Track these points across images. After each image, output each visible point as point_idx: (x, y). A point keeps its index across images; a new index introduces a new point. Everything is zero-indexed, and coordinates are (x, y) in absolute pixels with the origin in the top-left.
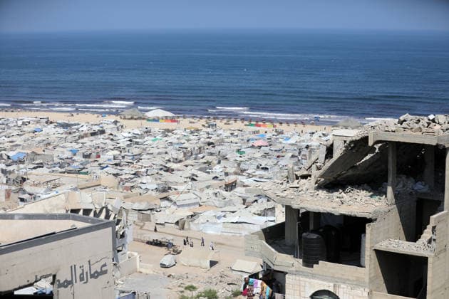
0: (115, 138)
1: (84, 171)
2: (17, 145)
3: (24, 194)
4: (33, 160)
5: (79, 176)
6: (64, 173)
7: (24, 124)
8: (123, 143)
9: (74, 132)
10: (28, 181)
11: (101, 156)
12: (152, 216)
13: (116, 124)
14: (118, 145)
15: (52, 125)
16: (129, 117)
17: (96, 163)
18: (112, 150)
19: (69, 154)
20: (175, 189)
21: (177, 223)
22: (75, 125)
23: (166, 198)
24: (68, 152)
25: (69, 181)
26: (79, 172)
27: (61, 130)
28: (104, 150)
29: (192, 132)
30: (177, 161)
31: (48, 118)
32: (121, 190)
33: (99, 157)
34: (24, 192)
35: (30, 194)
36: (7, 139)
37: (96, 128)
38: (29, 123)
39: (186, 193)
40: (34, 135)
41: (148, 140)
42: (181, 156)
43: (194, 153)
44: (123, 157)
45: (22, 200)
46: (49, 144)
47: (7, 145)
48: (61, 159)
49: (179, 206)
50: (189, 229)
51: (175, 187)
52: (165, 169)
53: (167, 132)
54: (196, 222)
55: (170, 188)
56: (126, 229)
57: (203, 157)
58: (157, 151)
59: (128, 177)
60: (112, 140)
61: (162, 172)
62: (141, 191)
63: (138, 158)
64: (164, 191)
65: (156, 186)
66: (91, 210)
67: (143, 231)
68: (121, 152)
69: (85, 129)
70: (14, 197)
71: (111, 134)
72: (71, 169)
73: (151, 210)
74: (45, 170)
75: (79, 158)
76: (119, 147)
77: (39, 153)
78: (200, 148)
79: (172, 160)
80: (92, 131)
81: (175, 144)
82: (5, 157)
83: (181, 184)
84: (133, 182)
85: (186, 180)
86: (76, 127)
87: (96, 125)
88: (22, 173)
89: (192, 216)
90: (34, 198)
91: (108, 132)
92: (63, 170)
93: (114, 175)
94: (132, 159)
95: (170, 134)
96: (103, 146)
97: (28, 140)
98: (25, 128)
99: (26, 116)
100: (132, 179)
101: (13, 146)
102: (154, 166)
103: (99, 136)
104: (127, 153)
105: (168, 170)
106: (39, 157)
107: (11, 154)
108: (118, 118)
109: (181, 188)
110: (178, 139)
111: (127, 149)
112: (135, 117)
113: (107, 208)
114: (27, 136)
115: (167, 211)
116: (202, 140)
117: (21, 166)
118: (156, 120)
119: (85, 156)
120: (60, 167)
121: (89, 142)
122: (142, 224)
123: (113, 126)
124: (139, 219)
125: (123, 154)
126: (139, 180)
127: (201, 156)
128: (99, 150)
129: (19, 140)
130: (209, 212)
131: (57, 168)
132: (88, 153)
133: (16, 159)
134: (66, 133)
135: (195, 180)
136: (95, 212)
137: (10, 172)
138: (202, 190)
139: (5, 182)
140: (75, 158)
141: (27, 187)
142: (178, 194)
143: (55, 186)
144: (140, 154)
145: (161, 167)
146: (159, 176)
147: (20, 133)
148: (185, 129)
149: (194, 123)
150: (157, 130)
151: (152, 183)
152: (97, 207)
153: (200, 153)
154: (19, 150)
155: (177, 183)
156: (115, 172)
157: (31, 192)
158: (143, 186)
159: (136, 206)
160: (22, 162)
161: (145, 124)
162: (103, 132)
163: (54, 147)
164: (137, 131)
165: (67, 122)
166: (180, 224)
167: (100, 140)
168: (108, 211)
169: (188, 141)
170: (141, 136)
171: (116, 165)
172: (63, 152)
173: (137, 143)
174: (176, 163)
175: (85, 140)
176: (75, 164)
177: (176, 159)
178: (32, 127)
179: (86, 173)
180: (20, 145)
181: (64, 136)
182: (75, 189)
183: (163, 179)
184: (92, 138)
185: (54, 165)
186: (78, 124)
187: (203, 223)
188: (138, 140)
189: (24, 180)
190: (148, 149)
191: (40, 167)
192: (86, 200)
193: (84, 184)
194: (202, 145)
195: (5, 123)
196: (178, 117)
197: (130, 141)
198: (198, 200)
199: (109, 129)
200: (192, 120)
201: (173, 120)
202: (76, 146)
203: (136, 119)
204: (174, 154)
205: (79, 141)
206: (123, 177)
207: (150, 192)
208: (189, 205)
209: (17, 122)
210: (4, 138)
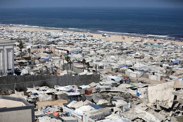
2: (178, 57)
10: (174, 73)
34: (169, 78)
45: (167, 81)
47: (174, 56)
70: (164, 79)
82: (170, 61)
101: (176, 57)
107: (173, 60)
117: (176, 66)
129: (180, 55)
133: (175, 63)
139: (165, 72)
147: (182, 51)
180: (180, 57)
209: (181, 47)
210: (174, 53)
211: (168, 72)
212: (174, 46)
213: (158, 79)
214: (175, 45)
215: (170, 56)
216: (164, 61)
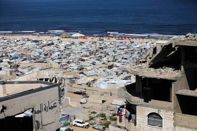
0: (58, 47)
1: (45, 61)
2: (14, 51)
3: (18, 72)
4: (22, 57)
5: (43, 64)
6: (36, 62)
7: (17, 41)
8: (62, 48)
9: (40, 44)
10: (19, 67)
11: (52, 55)
12: (76, 81)
13: (59, 40)
14: (60, 50)
15: (30, 41)
16: (65, 37)
17: (50, 58)
18: (57, 52)
20: (86, 69)
21: (87, 84)
22: (40, 41)
23: (82, 73)
24: (37, 53)
25: (38, 66)
26: (42, 62)
27: (34, 43)
28: (54, 52)
29: (93, 43)
30: (86, 56)
31: (28, 38)
32: (62, 70)
33: (51, 55)
34: (18, 71)
35: (21, 72)
36: (10, 48)
37: (50, 42)
38: (20, 40)
39: (91, 70)
40: (22, 46)
41: (73, 47)
42: (88, 54)
43: (94, 52)
44: (62, 55)
45: (17, 75)
46: (29, 50)
47: (10, 51)
48: (34, 56)
49: (87, 76)
50: (93, 86)
51: (86, 68)
52: (81, 60)
53: (81, 43)
54: (95, 83)
55: (83, 68)
56: (64, 87)
57: (98, 54)
58: (77, 52)
59: (64, 64)
60: (57, 47)
61: (80, 61)
62: (70, 70)
63: (69, 55)
64: (81, 69)
65: (77, 68)
66: (48, 79)
67: (72, 88)
68: (61, 52)
69: (45, 43)
70: (14, 74)
71: (57, 45)
72: (39, 61)
73: (75, 78)
74: (27, 61)
75: (43, 56)
76: (60, 51)
77: (24, 54)
78: (97, 50)
79: (84, 56)
80: (48, 44)
81: (85, 48)
82: (9, 56)
83: (88, 66)
84: (67, 66)
85: (91, 64)
86: (41, 42)
87: (50, 41)
88: (17, 63)
89: (94, 80)
90: (23, 74)
91: (55, 44)
92: (35, 61)
93: (58, 63)
94: (66, 56)
95: (83, 44)
96: (53, 50)
97: (20, 48)
98: (18, 43)
99: (18, 37)
100: (66, 64)
102: (76, 59)
103: (51, 46)
104: (64, 53)
105: (83, 60)
106: (25, 56)
107: (12, 55)
108: (59, 38)
109: (88, 68)
110: (87, 46)
111: (64, 51)
112: (67, 37)
113: (55, 78)
114: (19, 46)
115: (83, 79)
116: (97, 46)
117: (17, 60)
118: (76, 38)
119: (45, 55)
120: (34, 60)
121: (46, 48)
122: (71, 85)
123: (57, 41)
124: (70, 82)
125: (62, 54)
126: (70, 65)
127: (97, 53)
128: (52, 52)
129: (15, 48)
130: (101, 79)
131: (33, 61)
132: (47, 53)
133: (14, 57)
134: (36, 45)
135: (95, 64)
136: (50, 79)
137: (12, 63)
138: (98, 69)
140: (40, 56)
141: (19, 69)
142: (87, 71)
143: (32, 69)
144: (69, 54)
145: (79, 59)
146: (79, 63)
147: (16, 45)
148: (90, 42)
149: (93, 39)
150: (77, 42)
151: (75, 66)
152: (51, 77)
153: (96, 52)
154: (15, 53)
155: (86, 66)
156: (59, 61)
157: (21, 71)
158: (72, 68)
159: (69, 77)
160: (17, 58)
161: (72, 40)
162: (53, 44)
163: (31, 51)
164: (68, 43)
165: (37, 40)
166: (88, 84)
167: (51, 47)
168: (56, 79)
169: (91, 47)
170: (70, 45)
171: (59, 58)
172: (35, 53)
173: (68, 48)
174: (86, 57)
175: (45, 48)
176: (41, 59)
177: (86, 55)
178: (21, 42)
179: (46, 62)
180: (16, 51)
181: (35, 46)
182: (41, 70)
183: (80, 64)
184: (48, 47)
185: (31, 59)
186: (42, 41)
187: (99, 84)
188: (69, 47)
189: (18, 66)
190: (73, 51)
191: (25, 60)
192: (46, 74)
193: (45, 67)
194: (98, 49)
195: (9, 41)
196: (86, 37)
197: (65, 47)
198: (96, 73)
199: (56, 42)
200: (93, 38)
201: (84, 38)
202: (41, 51)
203: (67, 38)
204: (85, 53)
205: (43, 48)
206: (62, 64)
207: (74, 70)
208: (92, 76)
209: (14, 40)
210: (8, 47)
211: (12, 67)
212: (6, 40)
213: (7, 74)
214: (7, 39)
215: (5, 51)
216: (3, 56)
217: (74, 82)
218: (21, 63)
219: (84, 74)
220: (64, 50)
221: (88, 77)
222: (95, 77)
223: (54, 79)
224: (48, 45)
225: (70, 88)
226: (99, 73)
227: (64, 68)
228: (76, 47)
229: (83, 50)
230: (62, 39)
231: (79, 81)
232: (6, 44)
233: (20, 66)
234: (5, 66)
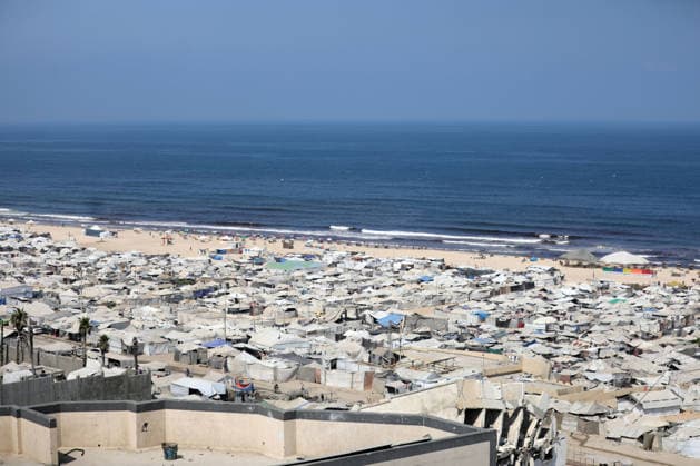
0: (549, 297)
1: (497, 347)
2: (390, 302)
3: (395, 380)
4: (415, 326)
5: (486, 355)
6: (464, 349)
7: (404, 268)
8: (563, 305)
9: (485, 285)
10: (401, 361)
11: (526, 325)
12: (600, 425)
13: (552, 274)
14: (555, 308)
15: (449, 272)
16: (575, 263)
17: (518, 336)
18: (544, 315)
19: (474, 320)
20: (643, 383)
21: (641, 438)
22: (487, 272)
23: (626, 397)
24: (472, 317)
25: (471, 363)
26: (488, 350)
27: (464, 281)
28: (531, 315)
29: (675, 291)
30: (648, 337)
31: (443, 260)
32: (555, 381)
33: (522, 325)
34: (396, 377)
35: (404, 382)
36: (375, 292)
37: (521, 280)
38: (412, 266)
39: (659, 389)
40: (418, 286)
41: (604, 301)
42: (655, 330)
43: (676, 325)
44: (562, 328)
45: (391, 390)
46: (443, 302)
47: (375, 301)
48: (460, 327)
49: (646, 411)
50: (661, 449)
51: (643, 379)
52: (628, 349)
53: (634, 289)
54: (671, 437)
55: (634, 381)
56: (555, 445)
57: (692, 332)
58: (618, 319)
59: (566, 359)
60: (545, 299)
61: (623, 354)
62: (586, 383)
63: (585, 329)
64: (625, 384)
65: (612, 378)
66: (499, 411)
67: (583, 450)
68: (558, 318)
69: (502, 280)
70: (379, 384)
71: (544, 290)
72: (476, 343)
73: (601, 415)
74: (434, 343)
75: (490, 326)
76: (556, 312)
77: (426, 315)
78: (687, 317)
79: (640, 335)
80: (513, 284)
81: (647, 309)
82: (369, 320)
83: (652, 375)
84: (575, 369)
85: (661, 368)
86: (488, 276)
87: (521, 273)
88: (394, 347)
89: (666, 427)
90: (411, 389)
91: (540, 285)
92: (462, 345)
93: (544, 355)
94: (576, 331)
95: (639, 293)
96: (529, 308)
97: (409, 294)
98: (406, 275)
99: (409, 255)
100: (573, 363)
101: (384, 303)
102: (611, 344)
103: (524, 293)
104: (567, 322)
105: (634, 351)
106: (424, 322)
107: (380, 315)
108: (556, 264)
109: (651, 381)
110: (652, 300)
111: (568, 314)
112: (585, 263)
113: (525, 409)
114: (407, 287)
115: (626, 419)
116: (691, 303)
117: (395, 335)
118: (618, 269)
119: (499, 324)
120: (458, 340)
121: (507, 301)
122: (584, 437)
123: (548, 276)
124: (579, 428)
125: (561, 323)
126: (584, 366)
127: (687, 329)
128: (523, 314)
129: (394, 294)
130: (693, 422)
131: (453, 342)
132: (505, 319)
133: (387, 325)
134: (471, 285)
135: (676, 369)
136: (506, 415)
137: (376, 345)
138: (685, 386)
139: (367, 360)
140: (483, 326)
141: (400, 371)
142: (645, 390)
143: (448, 370)
144: (588, 324)
145: (621, 346)
146: (618, 361)
147: (397, 282)
148: (664, 286)
149: (679, 275)
150: (619, 285)
151: (605, 371)
152: (510, 406)
153: (686, 326)
154: (394, 309)
155: (646, 374)
156: (547, 351)
157: (406, 377)
158: (591, 376)
159: (576, 408)
160: (395, 329)
161: (601, 275)
162: (530, 286)
163: (451, 308)
164: (586, 287)
165: (473, 268)
166: (646, 440)
167: (524, 299)
168: (527, 414)
169: (668, 304)
170: (593, 295)
171: (549, 339)
172: (464, 316)
173: (585, 306)
174: (647, 340)
175: (501, 298)
176: (483, 336)
177: (648, 334)
178: (416, 274)
179: (499, 352)
180: (396, 302)
181: (468, 290)
182: (480, 376)
183: (625, 366)
184: (513, 295)
185: (449, 336)
186: (492, 272)
187: (683, 440)
188: (586, 301)
189: (396, 358)
190: (602, 316)
191: (425, 338)
192: (491, 395)
193: (494, 368)
194: (691, 312)
195: (375, 265)
196: (655, 265)
197: (575, 301)
198: (679, 402)
199: (541, 280)
200: (676, 271)
201: (645, 270)
202: (485, 307)
203: (585, 267)
204: (644, 325)
205: (492, 299)
206: (559, 360)
207: (601, 386)
208: (663, 410)
209: (392, 265)
210: (370, 289)
211: (377, 359)
212: (364, 263)
213: (355, 386)
214: (366, 259)
215: (357, 300)
216: (348, 319)
217: (594, 429)
218: (409, 349)
219: (633, 401)
220: (570, 309)
221: (650, 415)
222: (674, 416)
223: (521, 413)
224: (514, 289)
225: (578, 449)
226: (689, 400)
227: (563, 374)
228: (613, 302)
229: (640, 314)
230: (564, 270)
231: (613, 428)
232: (361, 278)
233: (403, 357)
234: (349, 354)
